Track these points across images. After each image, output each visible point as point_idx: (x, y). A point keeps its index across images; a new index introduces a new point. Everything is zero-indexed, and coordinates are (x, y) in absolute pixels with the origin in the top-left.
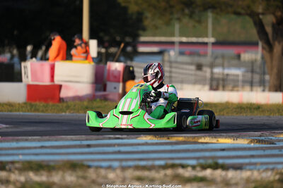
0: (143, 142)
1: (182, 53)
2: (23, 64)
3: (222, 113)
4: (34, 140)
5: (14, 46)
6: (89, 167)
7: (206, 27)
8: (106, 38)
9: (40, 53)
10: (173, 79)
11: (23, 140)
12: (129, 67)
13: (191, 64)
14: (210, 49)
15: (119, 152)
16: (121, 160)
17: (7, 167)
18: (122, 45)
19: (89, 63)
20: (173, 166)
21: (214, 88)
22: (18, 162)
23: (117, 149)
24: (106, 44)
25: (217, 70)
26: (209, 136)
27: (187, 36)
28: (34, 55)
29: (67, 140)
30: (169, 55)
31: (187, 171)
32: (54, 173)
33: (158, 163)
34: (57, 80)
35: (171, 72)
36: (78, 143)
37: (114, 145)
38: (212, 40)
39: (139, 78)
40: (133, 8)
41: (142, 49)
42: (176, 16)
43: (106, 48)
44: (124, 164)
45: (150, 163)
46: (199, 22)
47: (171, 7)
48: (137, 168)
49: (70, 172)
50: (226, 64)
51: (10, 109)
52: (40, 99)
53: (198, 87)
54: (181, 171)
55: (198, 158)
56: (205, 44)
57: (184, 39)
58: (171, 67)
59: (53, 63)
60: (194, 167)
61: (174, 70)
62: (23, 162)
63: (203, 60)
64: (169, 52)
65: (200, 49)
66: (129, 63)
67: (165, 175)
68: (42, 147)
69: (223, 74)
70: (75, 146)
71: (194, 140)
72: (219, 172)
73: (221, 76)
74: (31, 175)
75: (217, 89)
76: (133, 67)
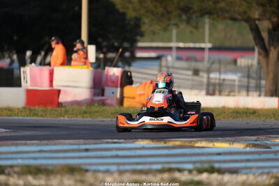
0: (140, 146)
1: (179, 59)
2: (22, 69)
3: (219, 117)
4: (33, 145)
5: (14, 52)
6: (87, 171)
7: (203, 33)
8: (105, 44)
9: (39, 59)
11: (22, 145)
12: (128, 72)
13: (188, 69)
14: (206, 54)
15: (117, 156)
16: (118, 164)
17: (6, 171)
18: (121, 50)
19: (88, 68)
20: (170, 170)
21: (211, 93)
22: (17, 166)
23: (114, 153)
24: (105, 50)
25: (213, 75)
26: (206, 141)
27: (184, 42)
28: (33, 60)
29: (65, 144)
30: (167, 60)
31: (184, 175)
32: (52, 177)
33: (155, 167)
34: (56, 85)
36: (76, 147)
37: (111, 149)
38: (209, 45)
39: (137, 82)
40: (131, 14)
41: (139, 54)
42: (173, 22)
43: (104, 53)
44: (122, 168)
45: (147, 167)
46: (196, 27)
47: (169, 13)
48: (134, 172)
49: (68, 176)
50: (222, 70)
51: (10, 113)
52: (39, 104)
53: (195, 92)
54: (177, 175)
55: (194, 163)
56: (202, 49)
57: (181, 45)
59: (51, 68)
60: (190, 171)
62: (22, 166)
63: (199, 65)
64: (166, 57)
65: (197, 55)
66: (127, 68)
68: (41, 151)
69: (220, 79)
70: (73, 151)
71: (190, 145)
72: (215, 176)
73: (217, 81)
74: (30, 179)
75: (213, 94)
76: (131, 73)
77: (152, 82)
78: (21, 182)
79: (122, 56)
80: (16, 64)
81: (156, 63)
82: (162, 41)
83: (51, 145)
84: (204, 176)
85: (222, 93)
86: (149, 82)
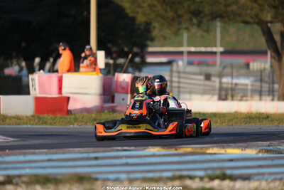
0: (151, 153)
1: (190, 63)
2: (31, 76)
3: (231, 123)
4: (42, 153)
5: (22, 58)
6: (96, 179)
7: (215, 37)
8: (114, 49)
9: (48, 65)
10: (182, 90)
11: (30, 154)
13: (200, 74)
14: (218, 58)
15: (127, 164)
16: (128, 172)
17: (14, 181)
18: (130, 56)
19: (97, 74)
20: (181, 178)
21: (223, 98)
22: (25, 176)
23: (124, 161)
24: (114, 55)
25: (225, 80)
26: (217, 147)
27: (195, 46)
28: (42, 67)
29: (75, 152)
30: (178, 65)
31: (195, 182)
32: (61, 186)
33: (165, 174)
34: (65, 92)
35: (179, 82)
36: (85, 155)
37: (121, 157)
38: (221, 49)
40: (141, 19)
41: (150, 59)
42: (184, 26)
43: (114, 59)
44: (132, 176)
45: (157, 175)
46: (207, 31)
47: (179, 16)
48: (145, 180)
49: (77, 185)
50: (235, 74)
51: (19, 121)
52: (48, 112)
53: (207, 97)
54: (188, 182)
55: (206, 169)
56: (215, 53)
57: (193, 49)
58: (179, 77)
59: (60, 75)
60: (201, 178)
61: (182, 80)
62: (30, 176)
63: (211, 70)
64: (177, 62)
65: (208, 59)
66: (137, 74)
68: (49, 160)
69: (232, 84)
70: (82, 159)
71: (202, 151)
72: (227, 183)
73: (230, 86)
74: (38, 188)
75: (225, 99)
79: (132, 61)
80: (25, 72)
81: (167, 68)
82: (172, 45)
83: (59, 153)
84: (216, 183)
85: (235, 98)
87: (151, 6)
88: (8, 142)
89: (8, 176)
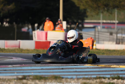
0: (87, 67)
1: (103, 28)
2: (33, 32)
3: (121, 54)
4: (38, 66)
5: (30, 24)
6: (63, 78)
7: (115, 16)
8: (70, 21)
9: (41, 27)
10: (100, 39)
11: (33, 66)
12: (80, 34)
13: (108, 32)
14: (116, 26)
15: (76, 72)
16: (77, 75)
17: (27, 78)
18: (77, 24)
19: (63, 31)
20: (100, 78)
21: (118, 43)
22: (31, 76)
23: (75, 70)
24: (70, 23)
25: (119, 35)
26: (116, 65)
28: (38, 28)
29: (53, 66)
30: (98, 28)
31: (106, 80)
32: (47, 81)
33: (93, 76)
34: (49, 39)
35: (98, 36)
36: (58, 67)
37: (73, 68)
38: (117, 22)
39: (85, 38)
40: (82, 7)
41: (86, 26)
42: (101, 11)
43: (70, 25)
44: (78, 77)
45: (90, 76)
46: (111, 13)
47: (99, 7)
48: (84, 79)
49: (54, 80)
50: (123, 32)
51: (28, 52)
52: (41, 48)
53: (111, 43)
54: (103, 80)
55: (111, 74)
56: (114, 23)
57: (105, 21)
58: (99, 34)
59: (46, 32)
60: (109, 78)
61: (100, 35)
62: (33, 76)
63: (113, 31)
64: (98, 27)
65: (112, 26)
66: (80, 32)
67: (96, 82)
68: (42, 69)
69: (122, 37)
70: (56, 69)
71: (109, 66)
72: (120, 80)
73: (121, 38)
74: (37, 81)
75: (119, 43)
76: (82, 34)
77: (91, 38)
78: (33, 83)
79: (78, 26)
80: (31, 30)
81: (93, 30)
82: (96, 19)
83: (46, 66)
84: (115, 80)
85: (123, 43)
86: (90, 38)
87: (86, 2)
88: (23, 61)
89: (24, 76)
